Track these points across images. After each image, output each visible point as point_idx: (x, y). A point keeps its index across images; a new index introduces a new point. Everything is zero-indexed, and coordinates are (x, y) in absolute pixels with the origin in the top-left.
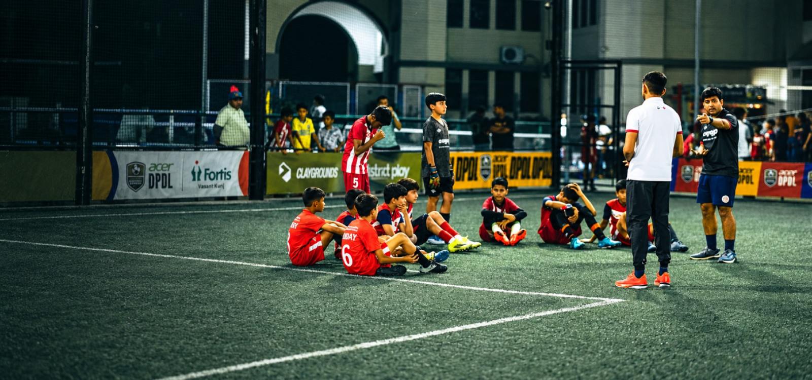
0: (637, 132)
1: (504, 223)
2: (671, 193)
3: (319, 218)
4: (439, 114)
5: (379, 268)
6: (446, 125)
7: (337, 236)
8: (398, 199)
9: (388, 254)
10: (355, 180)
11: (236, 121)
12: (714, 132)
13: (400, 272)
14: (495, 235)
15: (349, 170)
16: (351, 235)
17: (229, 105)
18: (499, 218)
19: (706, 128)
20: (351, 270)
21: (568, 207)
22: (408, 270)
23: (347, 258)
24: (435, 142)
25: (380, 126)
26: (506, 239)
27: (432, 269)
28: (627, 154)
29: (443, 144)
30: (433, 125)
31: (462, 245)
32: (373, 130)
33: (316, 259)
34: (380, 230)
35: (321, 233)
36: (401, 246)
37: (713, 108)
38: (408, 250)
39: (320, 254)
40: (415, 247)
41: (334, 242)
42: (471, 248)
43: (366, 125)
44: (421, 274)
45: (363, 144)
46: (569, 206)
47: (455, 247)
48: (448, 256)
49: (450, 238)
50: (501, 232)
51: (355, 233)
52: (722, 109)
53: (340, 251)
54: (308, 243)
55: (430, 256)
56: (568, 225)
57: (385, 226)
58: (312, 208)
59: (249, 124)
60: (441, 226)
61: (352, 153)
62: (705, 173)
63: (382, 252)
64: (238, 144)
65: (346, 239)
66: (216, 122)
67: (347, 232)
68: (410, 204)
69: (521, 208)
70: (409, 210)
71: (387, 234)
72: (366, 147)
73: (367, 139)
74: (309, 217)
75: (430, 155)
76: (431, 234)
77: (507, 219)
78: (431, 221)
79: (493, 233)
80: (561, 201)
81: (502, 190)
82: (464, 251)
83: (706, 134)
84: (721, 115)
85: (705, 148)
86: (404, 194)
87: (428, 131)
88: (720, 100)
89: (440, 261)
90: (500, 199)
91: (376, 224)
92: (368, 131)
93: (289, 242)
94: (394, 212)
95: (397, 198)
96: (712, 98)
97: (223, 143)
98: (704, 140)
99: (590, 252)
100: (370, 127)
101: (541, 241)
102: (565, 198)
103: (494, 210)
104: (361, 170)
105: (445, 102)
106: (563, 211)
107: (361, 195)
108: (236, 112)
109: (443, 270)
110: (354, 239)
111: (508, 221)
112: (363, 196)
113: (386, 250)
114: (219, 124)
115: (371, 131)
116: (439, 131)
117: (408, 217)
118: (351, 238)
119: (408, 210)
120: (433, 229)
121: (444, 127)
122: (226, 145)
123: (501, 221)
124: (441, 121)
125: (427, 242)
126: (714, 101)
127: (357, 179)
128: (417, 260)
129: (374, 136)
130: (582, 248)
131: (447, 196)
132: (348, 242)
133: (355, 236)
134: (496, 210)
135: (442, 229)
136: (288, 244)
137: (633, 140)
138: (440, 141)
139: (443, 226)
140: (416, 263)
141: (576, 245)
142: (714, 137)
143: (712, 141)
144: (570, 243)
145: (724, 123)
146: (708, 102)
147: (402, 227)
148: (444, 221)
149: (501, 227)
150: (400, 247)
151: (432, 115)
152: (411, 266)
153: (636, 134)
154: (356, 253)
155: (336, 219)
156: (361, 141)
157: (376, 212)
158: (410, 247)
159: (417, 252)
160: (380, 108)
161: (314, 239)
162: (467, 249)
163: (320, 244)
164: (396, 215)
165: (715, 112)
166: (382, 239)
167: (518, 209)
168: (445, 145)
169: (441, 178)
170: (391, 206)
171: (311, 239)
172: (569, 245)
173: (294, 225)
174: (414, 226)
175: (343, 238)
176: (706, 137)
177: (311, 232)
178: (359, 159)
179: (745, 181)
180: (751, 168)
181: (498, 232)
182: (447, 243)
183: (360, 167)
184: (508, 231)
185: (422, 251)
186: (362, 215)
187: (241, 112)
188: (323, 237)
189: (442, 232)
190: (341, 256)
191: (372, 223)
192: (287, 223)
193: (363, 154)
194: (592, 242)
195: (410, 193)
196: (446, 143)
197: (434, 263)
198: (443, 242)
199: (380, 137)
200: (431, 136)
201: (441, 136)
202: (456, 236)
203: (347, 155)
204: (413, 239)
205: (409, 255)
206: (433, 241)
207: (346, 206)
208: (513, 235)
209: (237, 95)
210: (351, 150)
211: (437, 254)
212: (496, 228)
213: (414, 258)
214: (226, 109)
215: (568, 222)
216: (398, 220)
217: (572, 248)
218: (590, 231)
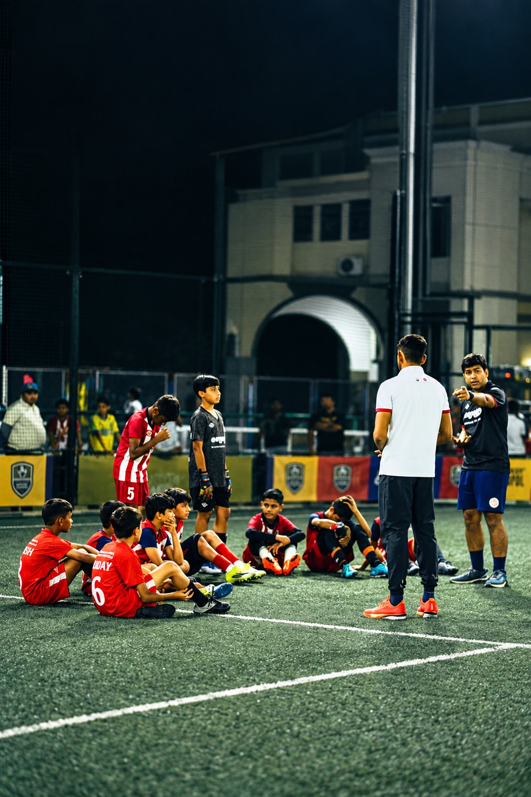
0: (390, 411)
1: (276, 547)
2: (435, 501)
3: (63, 541)
4: (211, 403)
5: (141, 608)
6: (221, 418)
7: (86, 565)
8: (164, 514)
9: (153, 589)
10: (130, 490)
11: (29, 420)
12: (478, 412)
13: (168, 613)
14: (263, 562)
15: (122, 477)
16: (104, 563)
17: (21, 400)
18: (269, 541)
19: (467, 407)
20: (104, 612)
21: (339, 527)
22: (178, 610)
23: (97, 594)
24: (207, 440)
25: (165, 422)
26: (277, 567)
27: (210, 608)
28: (378, 441)
29: (217, 443)
30: (204, 420)
31: (243, 574)
32: (155, 428)
33: (58, 597)
34: (142, 556)
35: (65, 561)
36: (170, 578)
37: (476, 381)
38: (178, 582)
39: (63, 590)
40: (188, 580)
41: (82, 573)
42: (253, 578)
43: (146, 420)
44: (196, 615)
45: (141, 444)
46: (340, 525)
47: (233, 577)
48: (231, 590)
49: (228, 564)
50: (271, 557)
51: (110, 561)
52: (487, 380)
53: (90, 584)
54: (48, 574)
55: (207, 590)
56: (339, 548)
57: (149, 550)
58: (54, 528)
59: (46, 423)
60: (217, 550)
61: (127, 457)
62: (466, 468)
63: (145, 587)
64: (33, 447)
65: (98, 568)
66: (5, 420)
67: (99, 559)
68: (179, 521)
69: (298, 528)
70: (178, 529)
71: (151, 562)
72: (146, 447)
73: (148, 439)
74: (50, 540)
75: (200, 455)
76: (206, 561)
77: (279, 542)
78: (203, 543)
79: (261, 559)
80: (331, 518)
81: (273, 506)
82: (245, 581)
83: (468, 415)
84: (485, 389)
85: (468, 434)
86: (172, 506)
87: (197, 427)
88: (484, 370)
89: (220, 597)
90: (271, 517)
91: (138, 547)
92: (149, 428)
93: (20, 573)
94: (160, 531)
95: (163, 512)
96: (474, 367)
97: (13, 447)
98: (466, 424)
99: (362, 582)
100: (152, 422)
101: (307, 569)
102: (336, 516)
103: (263, 530)
104: (138, 478)
105: (217, 387)
106: (332, 530)
107: (120, 508)
108: (31, 409)
109: (225, 609)
110: (108, 570)
111: (281, 545)
112: (123, 509)
113: (150, 584)
114: (8, 423)
115: (152, 428)
116: (211, 425)
117: (177, 538)
118: (104, 567)
119: (176, 529)
120: (206, 553)
121: (219, 420)
122: (17, 449)
123: (271, 544)
124: (215, 413)
125: (200, 570)
126: (476, 371)
127: (133, 489)
128: (191, 596)
129: (156, 434)
130: (354, 577)
131: (221, 510)
132: (100, 572)
133: (109, 566)
134: (266, 530)
135: (217, 554)
136: (19, 576)
137: (386, 422)
138: (213, 440)
139: (218, 549)
140: (190, 600)
141: (348, 574)
142: (477, 418)
143: (475, 424)
144: (340, 571)
145: (487, 399)
146: (469, 372)
147: (169, 551)
148: (222, 542)
149: (271, 552)
150: (168, 580)
151: (202, 405)
152: (183, 604)
153: (388, 413)
154: (110, 587)
155: (88, 541)
156: (139, 441)
157: (139, 532)
158: (182, 580)
159: (191, 586)
160: (166, 399)
161: (56, 570)
162: (248, 579)
163: (63, 576)
164: (163, 536)
165: (478, 387)
166: (145, 568)
167: (296, 530)
168: (221, 445)
169: (214, 488)
170: (155, 522)
171: (52, 570)
172: (340, 573)
173: (28, 551)
174: (183, 549)
175: (94, 568)
176: (467, 420)
177: (52, 561)
178: (136, 463)
179: (514, 483)
180: (521, 467)
181: (268, 559)
182: (224, 572)
183: (138, 473)
184: (280, 556)
185: (196, 584)
186: (119, 537)
187: (36, 409)
188: (68, 567)
189: (217, 557)
190: (91, 592)
191: (132, 547)
192: (19, 548)
193: (141, 458)
194: (363, 569)
195: (179, 506)
196: (221, 442)
197: (212, 600)
198: (219, 571)
199: (165, 437)
200: (202, 433)
201: (214, 433)
202: (236, 563)
203: (120, 458)
204: (183, 566)
205: (179, 590)
206: (208, 569)
207: (101, 524)
208: (286, 562)
209: (30, 387)
210: (126, 452)
211: (216, 588)
212: (264, 553)
213: (188, 593)
214: (18, 405)
215: (339, 545)
216: (164, 541)
217: (344, 577)
218: (362, 555)
